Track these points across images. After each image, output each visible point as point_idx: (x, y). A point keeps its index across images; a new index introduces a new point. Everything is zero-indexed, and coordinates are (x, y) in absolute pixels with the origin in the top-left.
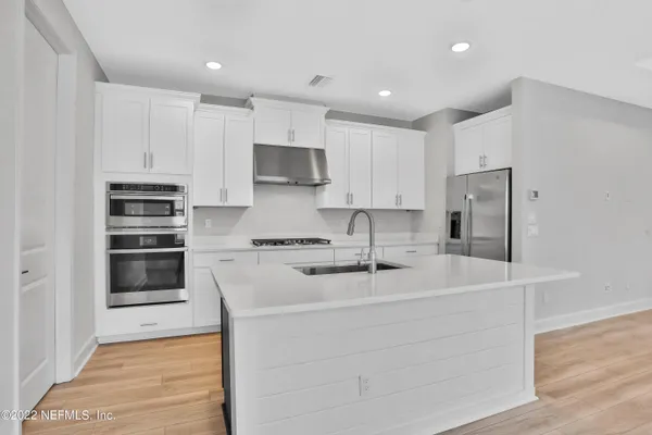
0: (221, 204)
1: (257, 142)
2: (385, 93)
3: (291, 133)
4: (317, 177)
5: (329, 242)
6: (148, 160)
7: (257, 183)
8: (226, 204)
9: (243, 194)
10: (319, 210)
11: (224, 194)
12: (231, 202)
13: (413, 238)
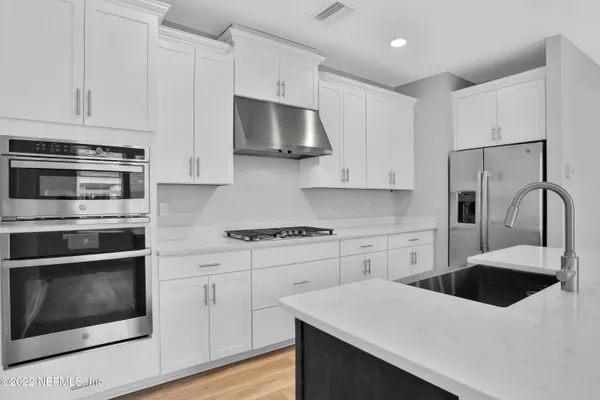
0: (190, 181)
3: (281, 86)
5: (331, 232)
8: (197, 182)
9: (221, 166)
10: (304, 190)
11: (195, 165)
12: (204, 179)
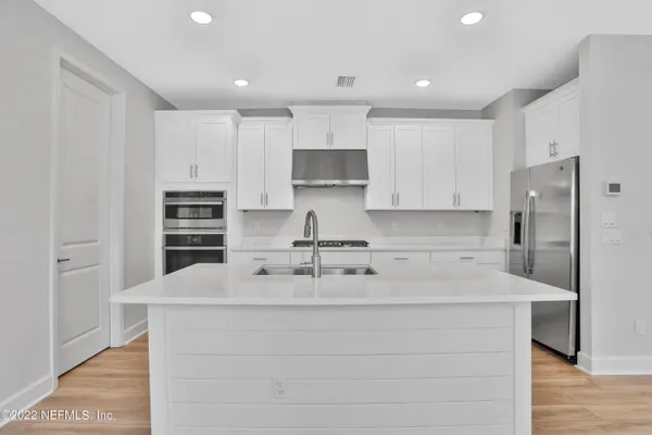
0: (262, 207)
1: (295, 148)
2: (423, 84)
3: (330, 137)
5: (366, 244)
6: (194, 171)
7: (298, 187)
9: (284, 198)
10: (367, 211)
11: (265, 198)
12: (272, 206)
13: (482, 243)
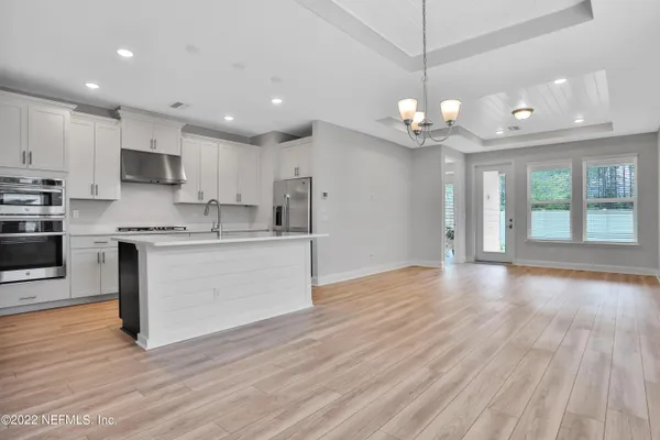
0: (91, 197)
1: (124, 147)
2: (229, 118)
3: (153, 142)
4: (169, 177)
6: (27, 157)
7: (123, 181)
8: (96, 198)
9: (112, 188)
10: (176, 203)
11: (94, 188)
12: (101, 196)
